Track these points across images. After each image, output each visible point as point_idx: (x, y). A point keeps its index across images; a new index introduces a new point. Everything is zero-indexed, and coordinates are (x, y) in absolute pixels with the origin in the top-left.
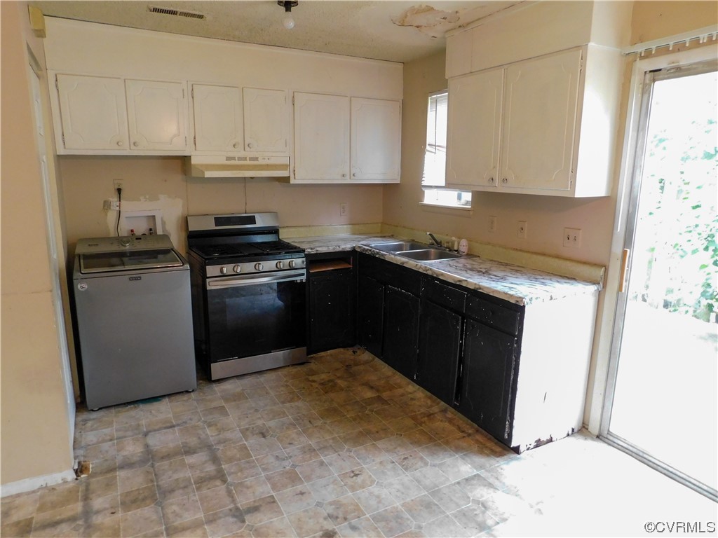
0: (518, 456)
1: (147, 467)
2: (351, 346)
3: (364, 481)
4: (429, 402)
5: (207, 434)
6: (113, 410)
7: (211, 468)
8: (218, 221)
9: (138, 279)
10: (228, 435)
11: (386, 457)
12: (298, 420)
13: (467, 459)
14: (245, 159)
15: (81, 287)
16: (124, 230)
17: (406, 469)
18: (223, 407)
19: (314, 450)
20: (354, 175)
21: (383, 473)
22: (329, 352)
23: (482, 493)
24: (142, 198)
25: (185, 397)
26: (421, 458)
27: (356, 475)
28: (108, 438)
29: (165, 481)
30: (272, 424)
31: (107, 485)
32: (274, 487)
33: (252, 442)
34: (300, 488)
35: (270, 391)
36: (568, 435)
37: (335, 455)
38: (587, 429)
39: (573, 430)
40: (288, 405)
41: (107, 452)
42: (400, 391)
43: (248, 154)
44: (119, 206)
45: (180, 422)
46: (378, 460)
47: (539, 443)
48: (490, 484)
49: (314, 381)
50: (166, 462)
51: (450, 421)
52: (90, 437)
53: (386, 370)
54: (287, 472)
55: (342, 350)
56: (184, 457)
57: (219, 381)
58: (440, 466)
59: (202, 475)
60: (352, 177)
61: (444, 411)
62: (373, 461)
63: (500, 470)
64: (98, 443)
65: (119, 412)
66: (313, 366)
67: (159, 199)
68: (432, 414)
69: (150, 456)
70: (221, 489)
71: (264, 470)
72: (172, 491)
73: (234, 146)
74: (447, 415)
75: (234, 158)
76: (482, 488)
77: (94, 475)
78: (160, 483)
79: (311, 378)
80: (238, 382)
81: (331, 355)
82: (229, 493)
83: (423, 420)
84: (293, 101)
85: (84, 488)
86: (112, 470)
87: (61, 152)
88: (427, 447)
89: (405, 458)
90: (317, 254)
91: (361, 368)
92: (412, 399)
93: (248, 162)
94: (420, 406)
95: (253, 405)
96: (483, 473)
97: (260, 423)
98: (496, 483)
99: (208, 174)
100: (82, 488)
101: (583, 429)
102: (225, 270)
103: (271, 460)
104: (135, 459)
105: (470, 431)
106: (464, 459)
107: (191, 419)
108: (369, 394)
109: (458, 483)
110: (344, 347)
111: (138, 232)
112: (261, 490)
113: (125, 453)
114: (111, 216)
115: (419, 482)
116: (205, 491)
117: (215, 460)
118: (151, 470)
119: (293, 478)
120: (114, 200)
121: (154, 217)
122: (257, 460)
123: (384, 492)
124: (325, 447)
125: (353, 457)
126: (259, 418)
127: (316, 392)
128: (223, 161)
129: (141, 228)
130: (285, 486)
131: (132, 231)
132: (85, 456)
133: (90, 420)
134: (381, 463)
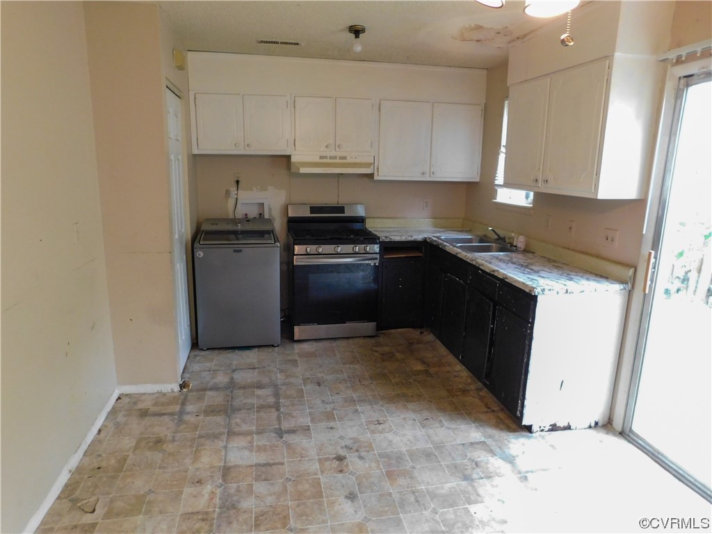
0: (530, 435)
1: (228, 392)
2: (421, 327)
3: (384, 429)
4: (469, 381)
5: (277, 378)
6: (216, 352)
7: (271, 400)
8: (313, 210)
9: (239, 251)
10: (292, 380)
11: (411, 415)
12: (350, 377)
13: (481, 428)
14: (335, 158)
15: (200, 254)
16: (240, 213)
17: (423, 427)
18: (296, 360)
19: (354, 401)
20: (433, 173)
21: (403, 426)
22: (399, 330)
23: (481, 456)
24: (254, 188)
25: (270, 350)
26: (441, 421)
27: (380, 424)
28: (207, 369)
29: (236, 403)
30: (329, 377)
31: (198, 398)
32: (313, 420)
33: (308, 388)
34: (332, 424)
35: (337, 354)
36: (590, 427)
37: (369, 407)
38: (612, 425)
39: (596, 423)
40: (347, 366)
41: (204, 378)
42: (448, 368)
43: (339, 154)
44: (237, 194)
45: (260, 366)
46: (403, 416)
47: (554, 428)
48: (491, 450)
49: (376, 351)
50: (242, 391)
51: (481, 398)
52: (196, 367)
53: (443, 350)
54: (326, 412)
55: (411, 330)
56: (256, 390)
57: (299, 341)
58: (453, 430)
59: (264, 403)
60: (432, 175)
61: (481, 390)
62: (399, 416)
63: (506, 442)
64: (200, 371)
65: (220, 353)
66: (381, 339)
67: (267, 190)
68: (468, 391)
69: (232, 385)
70: (274, 414)
71: (310, 408)
72: (240, 410)
73: (327, 147)
74: (481, 393)
75: (326, 157)
76: (482, 451)
77: (191, 391)
78: (233, 403)
79: (375, 349)
80: (315, 344)
81: (400, 333)
82: (279, 419)
83: (456, 394)
84: (380, 108)
85: (184, 397)
86: (205, 390)
87: (195, 152)
88: (449, 414)
89: (427, 419)
90: (391, 241)
91: (421, 346)
92: (455, 376)
93: (338, 161)
94: (459, 383)
95: (320, 362)
96: (489, 442)
97: (320, 375)
98: (498, 450)
99: (303, 170)
100: (182, 397)
101: (606, 425)
102: (308, 249)
103: (318, 401)
104: (221, 385)
105: (495, 409)
106: (478, 428)
107: (269, 366)
108: (420, 367)
109: (463, 444)
110: (413, 327)
111: (251, 216)
112: (302, 421)
113: (215, 381)
114: (231, 202)
115: (429, 437)
116: (262, 414)
117: (277, 395)
118: (230, 394)
119: (330, 416)
120: (233, 190)
121: (263, 204)
122: (307, 400)
123: (396, 439)
124: (364, 401)
125: (383, 411)
126: (321, 372)
127: (375, 360)
128: (317, 160)
129: (253, 213)
130: (321, 421)
131: (246, 215)
132: (189, 378)
133: (199, 356)
134: (404, 418)
